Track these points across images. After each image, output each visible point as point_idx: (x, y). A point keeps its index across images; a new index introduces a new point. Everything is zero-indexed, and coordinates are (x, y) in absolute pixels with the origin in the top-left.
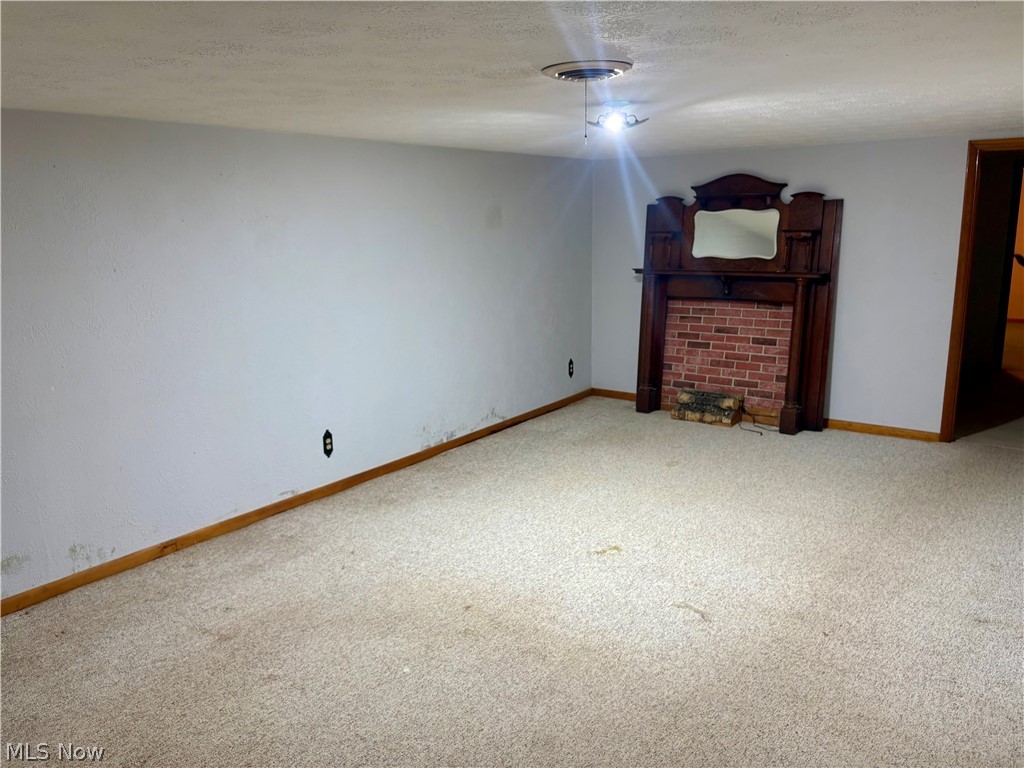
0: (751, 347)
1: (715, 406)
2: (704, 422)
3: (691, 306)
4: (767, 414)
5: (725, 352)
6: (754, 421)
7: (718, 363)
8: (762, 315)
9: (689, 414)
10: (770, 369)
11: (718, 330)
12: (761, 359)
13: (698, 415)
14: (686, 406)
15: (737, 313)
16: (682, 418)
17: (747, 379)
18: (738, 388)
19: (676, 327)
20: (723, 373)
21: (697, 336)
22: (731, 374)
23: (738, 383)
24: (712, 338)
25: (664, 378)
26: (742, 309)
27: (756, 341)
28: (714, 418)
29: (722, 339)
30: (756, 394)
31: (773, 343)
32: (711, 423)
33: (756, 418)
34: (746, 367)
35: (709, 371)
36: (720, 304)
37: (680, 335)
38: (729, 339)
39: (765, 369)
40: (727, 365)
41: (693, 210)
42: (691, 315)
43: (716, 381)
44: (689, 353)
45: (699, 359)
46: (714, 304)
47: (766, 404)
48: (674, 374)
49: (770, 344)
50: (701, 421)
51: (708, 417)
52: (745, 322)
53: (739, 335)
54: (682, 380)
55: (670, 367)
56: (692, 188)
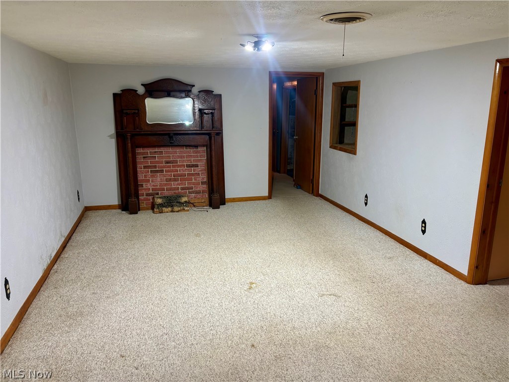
0: (186, 169)
1: (177, 202)
2: (174, 212)
3: (149, 151)
4: (200, 201)
5: (173, 173)
6: (194, 206)
7: (170, 180)
8: (188, 152)
9: (165, 209)
10: (198, 179)
11: (167, 162)
12: (192, 175)
13: (170, 209)
14: (162, 205)
15: (176, 153)
16: (161, 212)
17: (187, 186)
18: (183, 191)
19: (141, 163)
20: (174, 185)
21: (155, 167)
22: (178, 184)
23: (183, 189)
24: (164, 167)
25: (139, 193)
26: (178, 150)
27: (188, 166)
28: (180, 209)
29: (169, 167)
30: (193, 192)
31: (197, 166)
32: (178, 212)
33: (194, 204)
34: (185, 179)
35: (166, 185)
36: (165, 148)
37: (145, 167)
38: (174, 166)
39: (195, 180)
40: (175, 180)
41: (144, 97)
42: (149, 155)
43: (171, 189)
44: (152, 176)
45: (159, 179)
46: (162, 148)
47: (198, 196)
48: (145, 189)
49: (196, 167)
50: (172, 211)
51: (176, 209)
52: (181, 157)
53: (178, 164)
54: (151, 191)
55: (142, 185)
56: (142, 85)
